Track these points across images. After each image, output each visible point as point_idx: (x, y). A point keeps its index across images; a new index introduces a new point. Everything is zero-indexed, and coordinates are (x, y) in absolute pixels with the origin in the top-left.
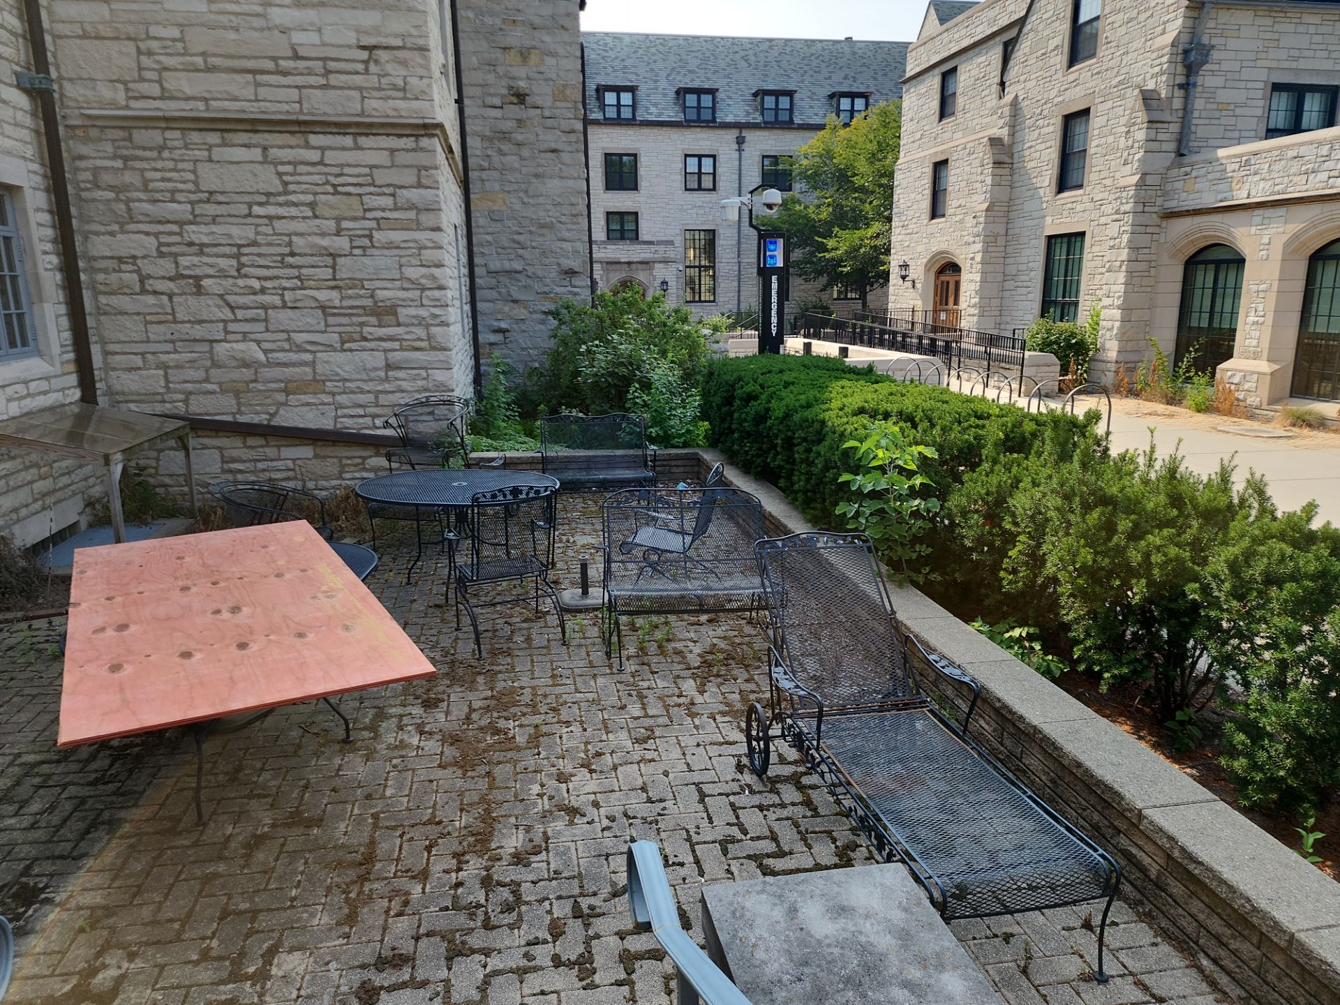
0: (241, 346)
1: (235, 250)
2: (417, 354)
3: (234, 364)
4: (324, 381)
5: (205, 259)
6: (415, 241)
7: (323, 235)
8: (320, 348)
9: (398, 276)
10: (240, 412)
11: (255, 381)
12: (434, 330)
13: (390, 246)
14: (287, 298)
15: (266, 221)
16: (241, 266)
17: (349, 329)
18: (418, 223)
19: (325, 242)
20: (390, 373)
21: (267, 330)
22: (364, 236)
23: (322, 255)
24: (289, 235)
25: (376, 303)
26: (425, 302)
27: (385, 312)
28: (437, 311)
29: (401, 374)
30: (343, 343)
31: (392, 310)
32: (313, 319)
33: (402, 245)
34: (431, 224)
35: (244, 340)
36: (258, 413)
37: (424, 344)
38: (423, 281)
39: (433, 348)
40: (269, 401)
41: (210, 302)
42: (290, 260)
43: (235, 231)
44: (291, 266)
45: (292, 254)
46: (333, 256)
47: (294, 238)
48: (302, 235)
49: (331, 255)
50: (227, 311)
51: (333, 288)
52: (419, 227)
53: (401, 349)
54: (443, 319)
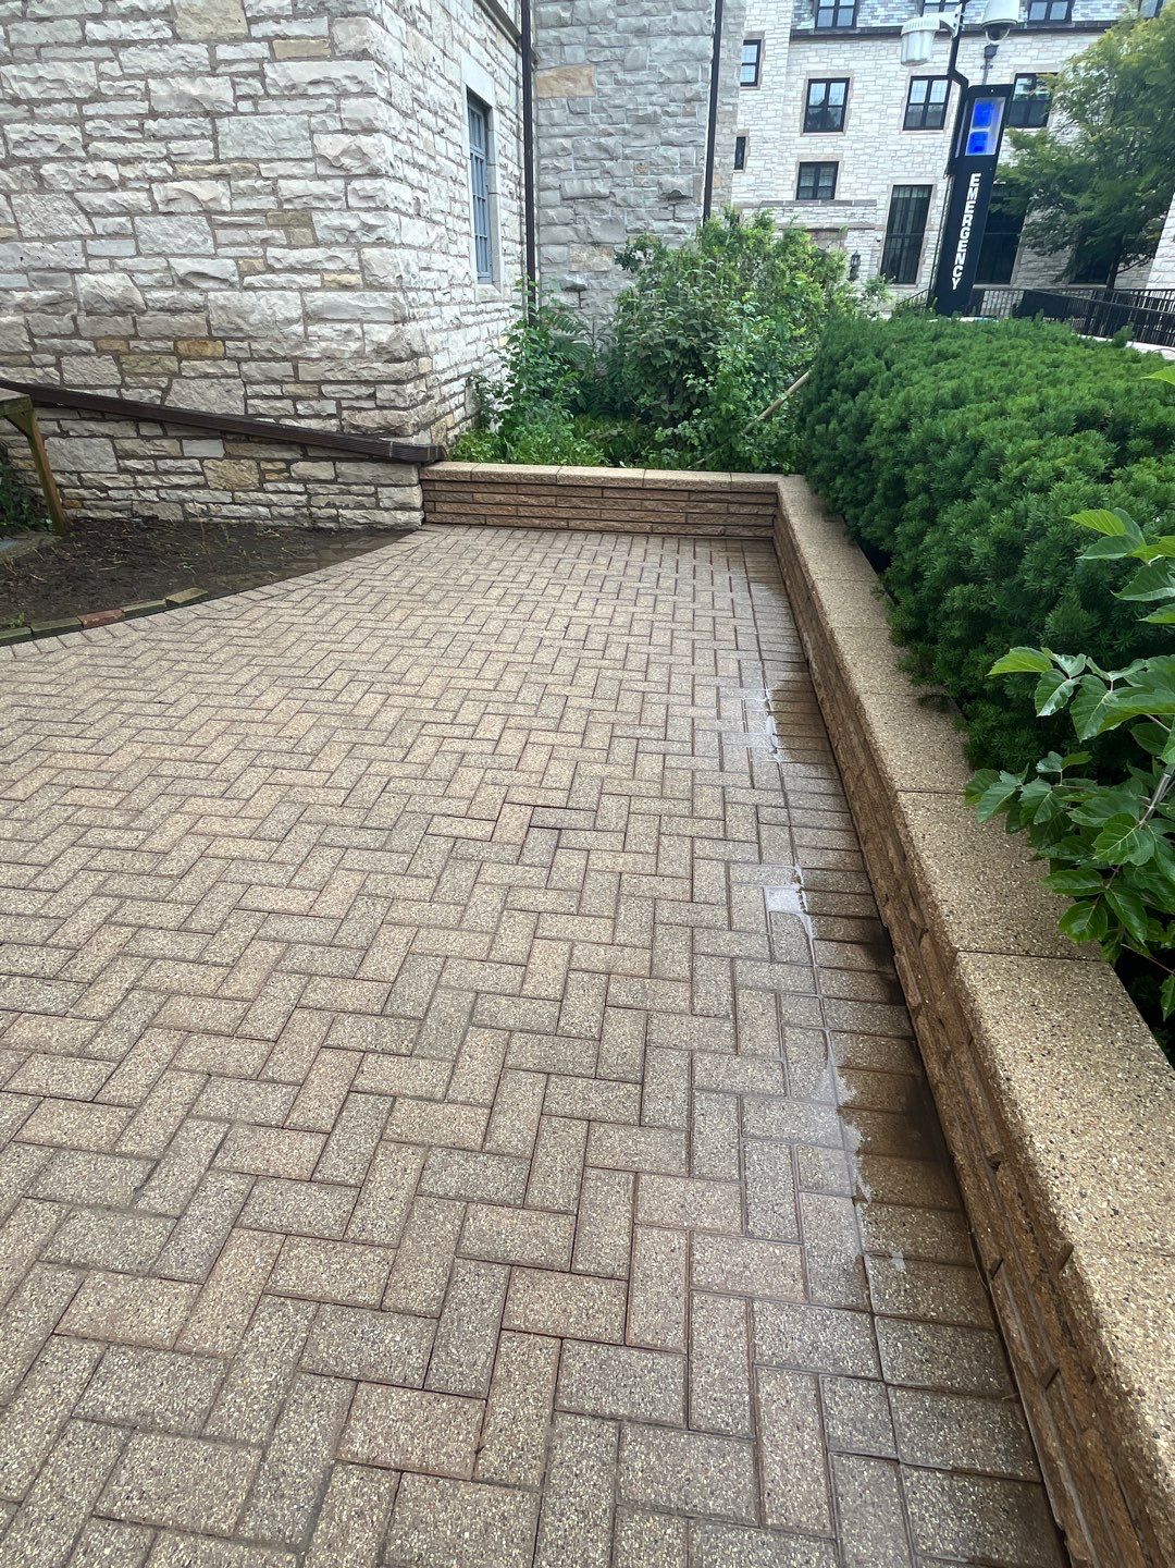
0: (109, 280)
1: (75, 108)
2: (346, 297)
3: (107, 309)
4: (223, 340)
5: (40, 129)
6: (328, 81)
7: (192, 74)
8: (211, 284)
9: (310, 153)
10: (125, 385)
11: (136, 337)
12: (371, 253)
13: (293, 92)
14: (157, 197)
15: (106, 52)
16: (88, 138)
17: (247, 251)
18: (333, 46)
19: (194, 89)
20: (311, 328)
21: (139, 254)
22: (252, 74)
23: (194, 115)
24: (143, 77)
25: (280, 204)
26: (353, 202)
27: (295, 220)
28: (370, 219)
29: (325, 330)
30: (242, 275)
31: (304, 218)
32: (195, 234)
33: (312, 91)
34: (351, 44)
35: (111, 271)
36: (146, 387)
37: (354, 279)
38: (346, 161)
39: (370, 287)
40: (157, 368)
41: (58, 205)
42: (151, 125)
43: (67, 72)
44: (155, 137)
45: (153, 115)
46: (211, 115)
47: (153, 84)
48: (161, 76)
49: (207, 114)
50: (81, 218)
51: (217, 177)
52: (333, 52)
53: (324, 287)
54: (380, 232)
